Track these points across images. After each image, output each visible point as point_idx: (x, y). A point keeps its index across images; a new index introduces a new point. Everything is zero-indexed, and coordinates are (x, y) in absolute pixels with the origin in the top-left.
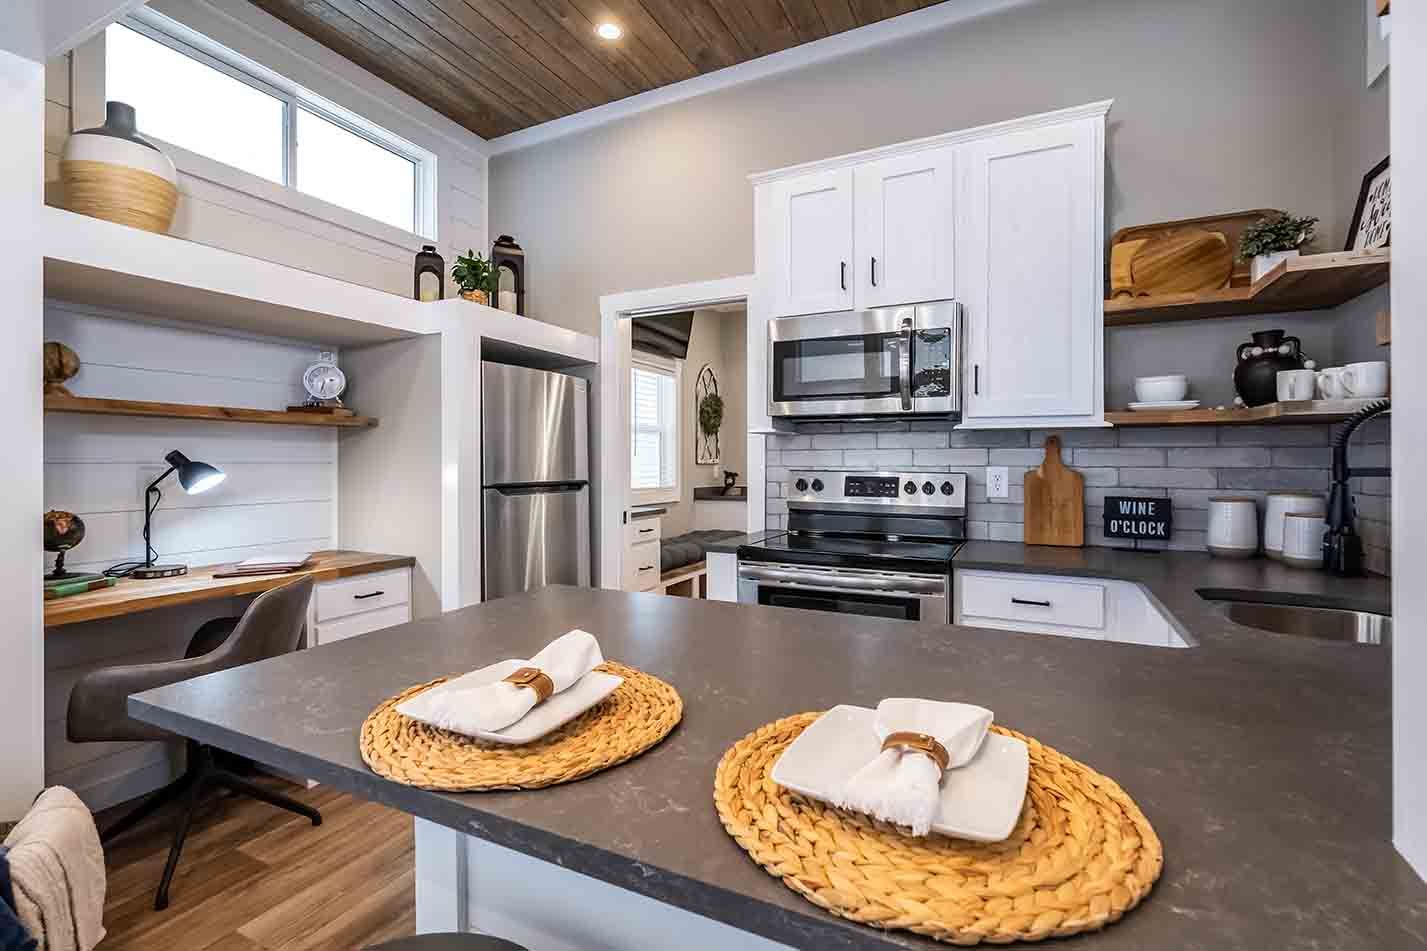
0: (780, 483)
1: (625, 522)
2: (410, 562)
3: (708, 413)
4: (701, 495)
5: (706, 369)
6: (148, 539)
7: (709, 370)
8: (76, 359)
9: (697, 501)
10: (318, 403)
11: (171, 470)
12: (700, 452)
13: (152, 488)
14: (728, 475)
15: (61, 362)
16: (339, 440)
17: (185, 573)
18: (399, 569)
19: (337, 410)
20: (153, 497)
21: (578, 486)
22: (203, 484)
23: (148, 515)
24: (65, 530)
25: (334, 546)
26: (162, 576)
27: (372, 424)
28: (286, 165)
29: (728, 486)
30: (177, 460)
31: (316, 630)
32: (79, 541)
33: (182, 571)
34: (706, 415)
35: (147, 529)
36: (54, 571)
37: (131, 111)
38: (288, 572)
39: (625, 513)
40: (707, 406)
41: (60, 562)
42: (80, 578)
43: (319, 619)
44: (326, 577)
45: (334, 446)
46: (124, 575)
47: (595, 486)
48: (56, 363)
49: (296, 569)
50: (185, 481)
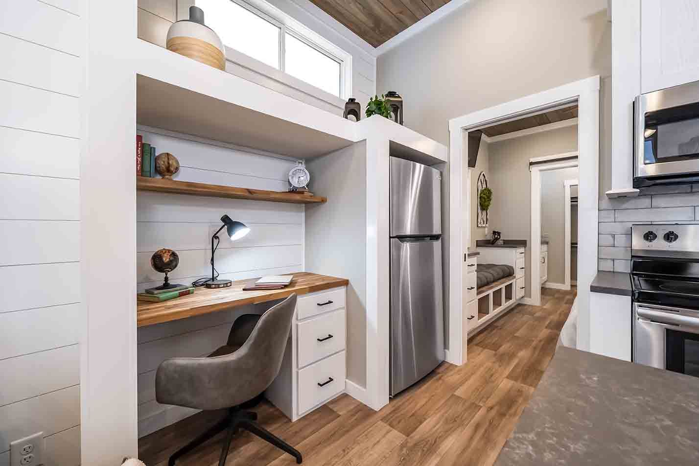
0: (614, 236)
1: (465, 261)
2: (345, 283)
3: (484, 198)
4: (479, 244)
5: (482, 174)
6: (213, 265)
7: (483, 175)
8: (177, 162)
9: (478, 248)
10: (296, 190)
11: (224, 226)
12: (479, 220)
13: (215, 237)
14: (494, 233)
15: (169, 163)
16: (306, 211)
17: (230, 286)
18: (340, 287)
19: (305, 192)
20: (216, 241)
21: (436, 237)
22: (239, 234)
23: (213, 252)
24: (168, 260)
25: (303, 270)
26: (219, 287)
27: (323, 201)
28: (280, 61)
29: (497, 239)
30: (226, 220)
31: (297, 325)
32: (176, 266)
33: (229, 284)
34: (483, 200)
35: (212, 260)
36: (164, 284)
37: (202, 12)
38: (282, 288)
39: (465, 255)
40: (484, 194)
41: (166, 279)
42: (178, 288)
43: (299, 318)
44: (302, 292)
45: (303, 214)
46: (202, 285)
47: (446, 238)
48: (166, 163)
49: (286, 286)
50: (230, 232)
